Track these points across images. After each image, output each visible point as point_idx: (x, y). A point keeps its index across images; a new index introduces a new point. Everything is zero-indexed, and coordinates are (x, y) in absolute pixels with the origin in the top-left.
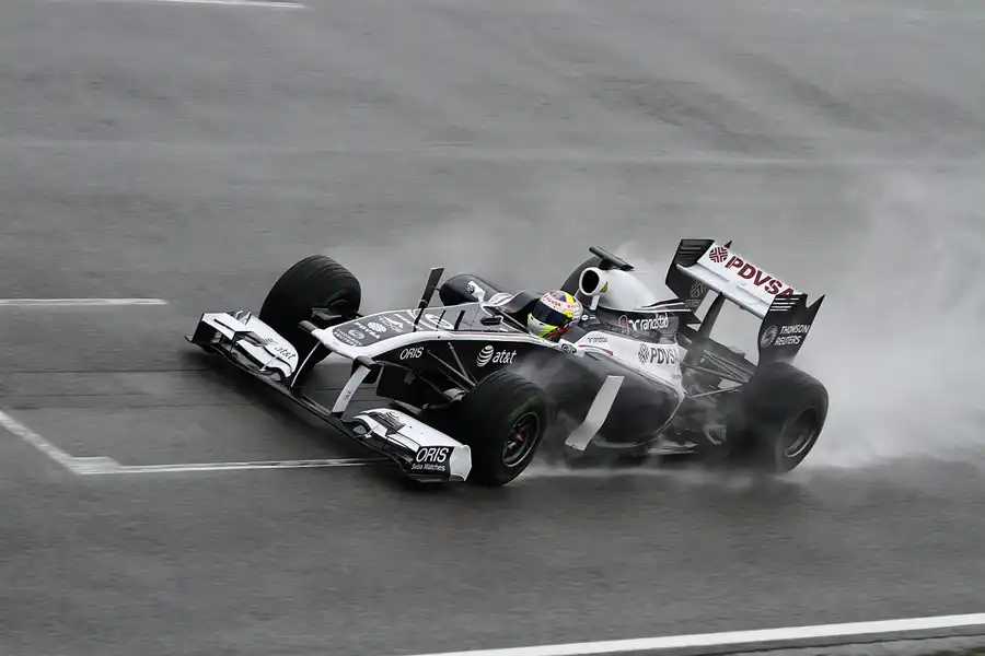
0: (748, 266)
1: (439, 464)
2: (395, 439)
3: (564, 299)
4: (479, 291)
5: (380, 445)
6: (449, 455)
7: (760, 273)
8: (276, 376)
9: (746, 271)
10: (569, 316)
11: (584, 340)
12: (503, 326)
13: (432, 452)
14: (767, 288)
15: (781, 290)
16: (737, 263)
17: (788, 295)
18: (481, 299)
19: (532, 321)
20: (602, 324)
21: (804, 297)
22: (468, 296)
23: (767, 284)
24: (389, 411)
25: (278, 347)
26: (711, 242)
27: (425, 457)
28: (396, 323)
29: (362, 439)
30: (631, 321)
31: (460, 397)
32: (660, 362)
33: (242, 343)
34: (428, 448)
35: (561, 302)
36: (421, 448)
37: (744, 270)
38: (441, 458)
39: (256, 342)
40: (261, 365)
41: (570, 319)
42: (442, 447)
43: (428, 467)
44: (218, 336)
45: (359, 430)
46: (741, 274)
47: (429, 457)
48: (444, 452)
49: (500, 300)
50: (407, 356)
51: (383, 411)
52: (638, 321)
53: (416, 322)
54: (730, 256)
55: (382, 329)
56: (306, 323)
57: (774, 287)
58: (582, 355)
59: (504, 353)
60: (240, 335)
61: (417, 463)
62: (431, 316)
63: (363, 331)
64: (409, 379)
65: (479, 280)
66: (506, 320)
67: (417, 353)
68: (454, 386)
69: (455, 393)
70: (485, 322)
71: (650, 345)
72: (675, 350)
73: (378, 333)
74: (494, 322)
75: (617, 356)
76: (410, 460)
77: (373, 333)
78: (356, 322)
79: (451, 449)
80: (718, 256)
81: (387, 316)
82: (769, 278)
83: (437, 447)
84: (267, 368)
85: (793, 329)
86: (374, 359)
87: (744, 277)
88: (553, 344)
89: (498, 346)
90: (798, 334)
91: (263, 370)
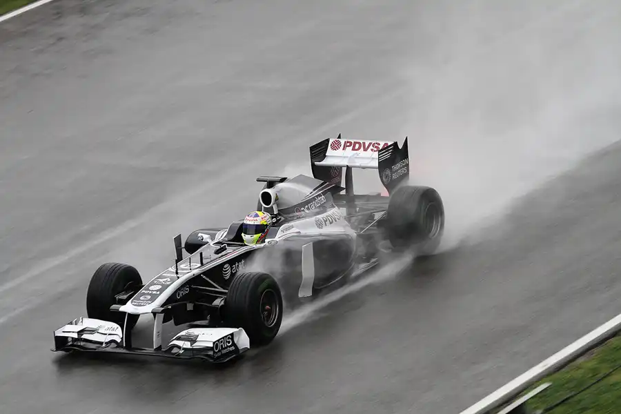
0: (355, 143)
1: (230, 347)
2: (197, 345)
3: (257, 216)
4: (206, 237)
5: (190, 354)
6: (232, 339)
7: (364, 143)
8: (113, 345)
9: (355, 146)
10: (265, 224)
11: (279, 234)
12: (229, 249)
13: (221, 342)
14: (372, 150)
15: (381, 147)
16: (348, 144)
17: (386, 148)
18: (209, 240)
19: (246, 237)
20: (286, 218)
21: (395, 144)
22: (200, 243)
23: (371, 147)
24: (186, 331)
25: (106, 328)
26: (328, 140)
27: (219, 348)
28: (165, 280)
29: (179, 355)
30: (302, 209)
31: (222, 303)
32: (331, 223)
33: (85, 336)
34: (218, 341)
35: (257, 218)
36: (214, 343)
37: (354, 146)
38: (229, 342)
39: (92, 331)
40: (101, 343)
41: (267, 225)
42: (226, 336)
43: (224, 351)
44: (70, 340)
45: (175, 351)
46: (353, 149)
47: (222, 346)
48: (229, 338)
49: (221, 236)
50: (181, 295)
51: (183, 333)
52: (307, 207)
53: (177, 273)
54: (342, 141)
55: (159, 287)
56: (114, 307)
57: (376, 147)
58: (282, 243)
59: (237, 264)
60: (81, 332)
61: (217, 353)
62: (184, 265)
63: (148, 294)
64: (190, 307)
65: (204, 230)
66: (229, 245)
67: (187, 290)
68: (216, 298)
69: (218, 302)
70: (217, 252)
71: (320, 217)
72: (337, 212)
73: (157, 291)
74: (223, 249)
75: (303, 232)
76: (211, 353)
77: (155, 292)
78: (142, 291)
79: (232, 334)
80: (336, 146)
81: (158, 278)
82: (370, 144)
83: (223, 338)
84: (106, 343)
85: (398, 165)
86: (162, 306)
87: (356, 150)
88: (262, 245)
89: (232, 262)
90: (403, 167)
91: (104, 345)
